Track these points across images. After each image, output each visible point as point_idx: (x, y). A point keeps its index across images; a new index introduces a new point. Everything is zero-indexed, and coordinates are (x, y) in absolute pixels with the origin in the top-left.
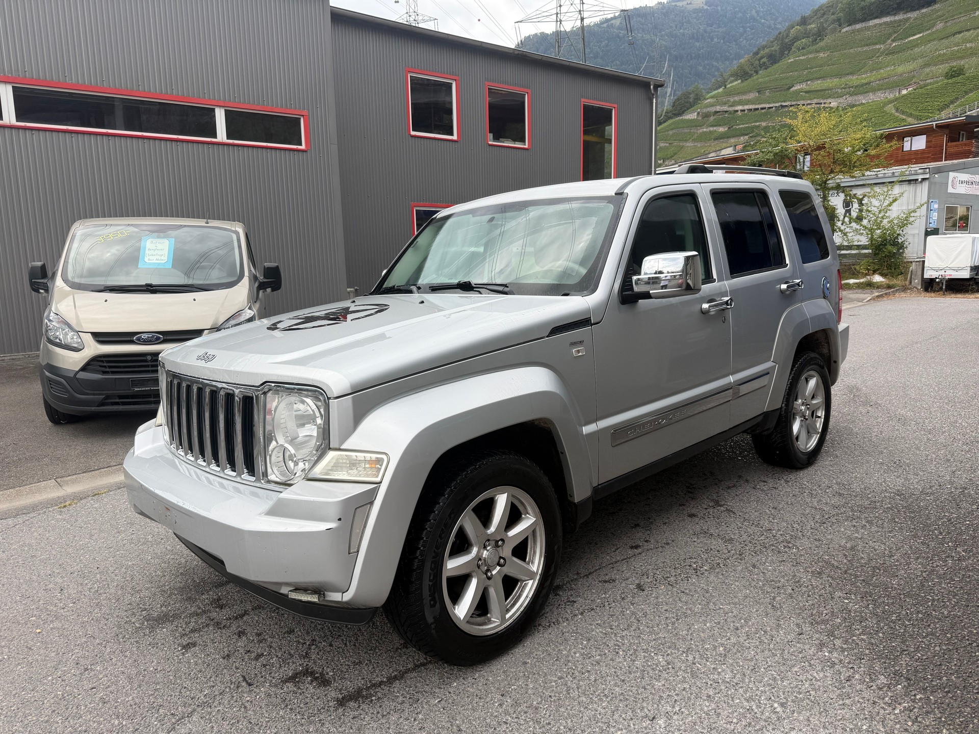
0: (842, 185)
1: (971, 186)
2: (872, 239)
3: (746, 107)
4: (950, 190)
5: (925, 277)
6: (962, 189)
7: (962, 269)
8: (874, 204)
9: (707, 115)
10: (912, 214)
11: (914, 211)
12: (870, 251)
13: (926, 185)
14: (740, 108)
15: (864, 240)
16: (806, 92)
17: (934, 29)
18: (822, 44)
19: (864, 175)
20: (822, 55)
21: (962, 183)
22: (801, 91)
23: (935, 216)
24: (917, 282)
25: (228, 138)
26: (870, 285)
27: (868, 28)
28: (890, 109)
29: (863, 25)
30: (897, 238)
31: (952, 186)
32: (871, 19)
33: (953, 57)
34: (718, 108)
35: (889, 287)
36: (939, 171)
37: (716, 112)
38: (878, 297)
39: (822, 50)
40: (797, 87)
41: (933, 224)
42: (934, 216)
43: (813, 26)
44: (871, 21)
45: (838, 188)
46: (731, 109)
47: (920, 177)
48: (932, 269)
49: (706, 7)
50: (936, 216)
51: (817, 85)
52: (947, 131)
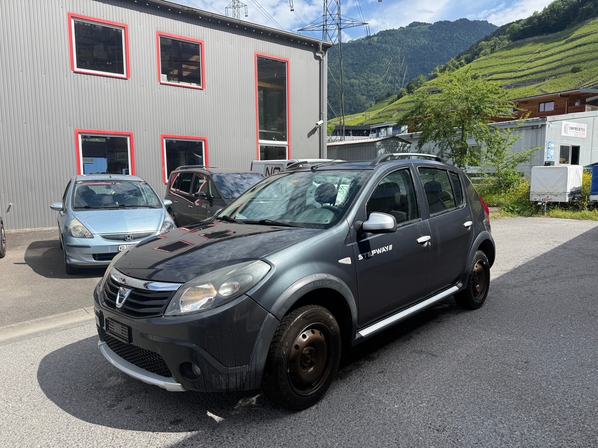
1: (579, 131)
4: (563, 134)
5: (530, 200)
6: (572, 134)
7: (560, 194)
21: (572, 129)
29: (522, 41)
31: (565, 131)
32: (527, 38)
36: (554, 120)
41: (550, 158)
42: (551, 152)
43: (492, 41)
44: (526, 39)
47: (540, 124)
48: (536, 194)
49: (428, 30)
50: (553, 152)
52: (567, 99)
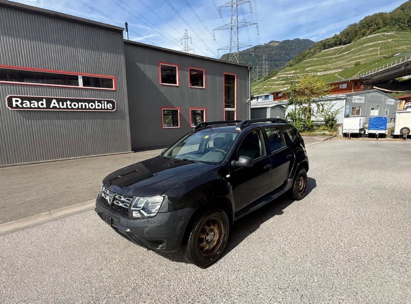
0: (315, 100)
2: (325, 119)
3: (291, 75)
4: (353, 102)
5: (343, 132)
6: (357, 102)
7: (356, 130)
8: (326, 107)
9: (279, 78)
10: (339, 110)
11: (340, 109)
12: (325, 123)
13: (345, 100)
14: (289, 75)
15: (323, 119)
16: (310, 70)
17: (351, 51)
18: (315, 56)
19: (322, 97)
20: (315, 59)
21: (357, 99)
22: (308, 70)
23: (348, 110)
24: (341, 134)
25: (83, 86)
26: (324, 134)
27: (329, 51)
28: (336, 75)
29: (328, 50)
30: (334, 119)
31: (354, 100)
33: (357, 59)
34: (283, 76)
35: (331, 135)
36: (349, 96)
37: (282, 77)
38: (326, 139)
39: (315, 57)
40: (307, 69)
41: (347, 113)
43: (312, 50)
44: (331, 49)
45: (314, 101)
46: (287, 76)
47: (343, 98)
48: (345, 129)
49: (279, 45)
51: (313, 68)
52: (354, 82)
